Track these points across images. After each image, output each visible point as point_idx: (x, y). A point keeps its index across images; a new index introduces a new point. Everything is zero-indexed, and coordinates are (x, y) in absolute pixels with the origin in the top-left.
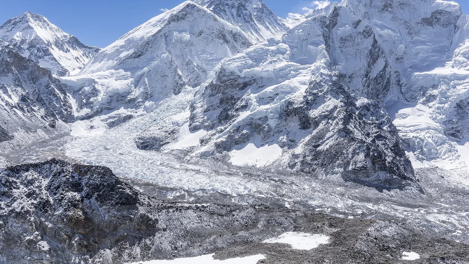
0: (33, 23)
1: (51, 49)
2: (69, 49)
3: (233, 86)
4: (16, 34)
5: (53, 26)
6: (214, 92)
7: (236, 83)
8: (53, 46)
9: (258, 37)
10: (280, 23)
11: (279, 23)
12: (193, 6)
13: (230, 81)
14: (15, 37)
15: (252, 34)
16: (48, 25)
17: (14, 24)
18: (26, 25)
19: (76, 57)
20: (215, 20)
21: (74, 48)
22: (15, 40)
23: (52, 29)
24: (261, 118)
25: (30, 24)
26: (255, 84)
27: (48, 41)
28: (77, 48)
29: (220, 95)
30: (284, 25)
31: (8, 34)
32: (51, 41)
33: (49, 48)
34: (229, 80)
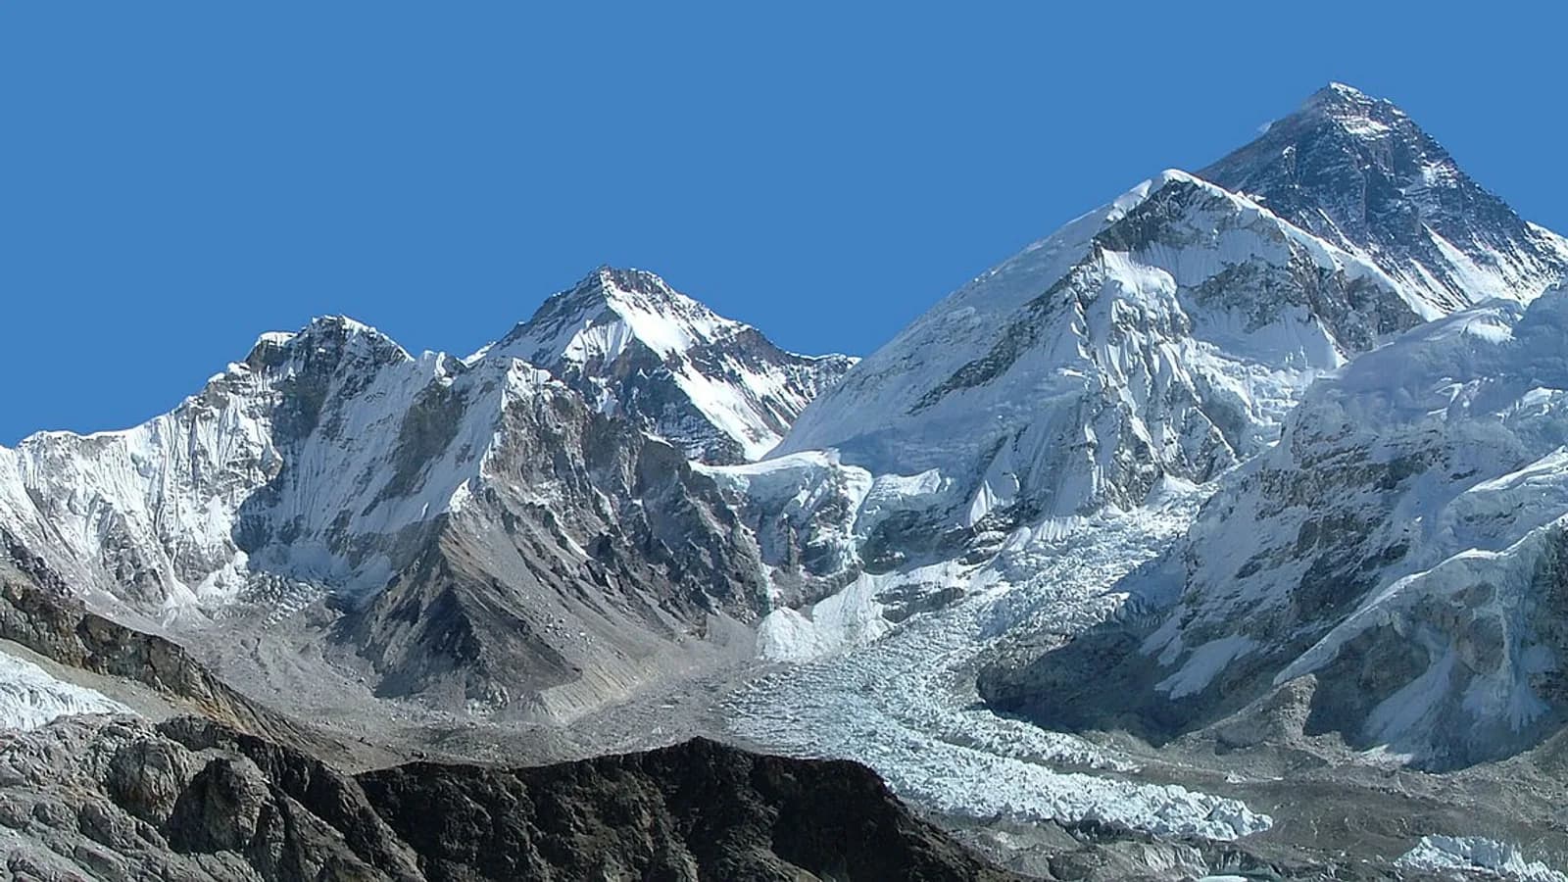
0: (620, 301)
1: (681, 377)
2: (738, 373)
3: (1350, 477)
4: (573, 342)
5: (684, 300)
6: (1276, 500)
7: (1363, 465)
8: (687, 367)
9: (1448, 295)
10: (1537, 247)
11: (1533, 246)
12: (1187, 189)
13: (1338, 457)
14: (570, 353)
15: (1422, 282)
16: (667, 299)
17: (563, 311)
18: (599, 309)
19: (762, 399)
20: (1278, 234)
21: (756, 368)
22: (571, 362)
23: (681, 312)
24: (1466, 590)
25: (612, 304)
26: (1438, 465)
27: (671, 351)
28: (765, 364)
29: (1300, 512)
30: (1553, 252)
31: (547, 345)
32: (680, 350)
33: (676, 374)
34: (1334, 455)
